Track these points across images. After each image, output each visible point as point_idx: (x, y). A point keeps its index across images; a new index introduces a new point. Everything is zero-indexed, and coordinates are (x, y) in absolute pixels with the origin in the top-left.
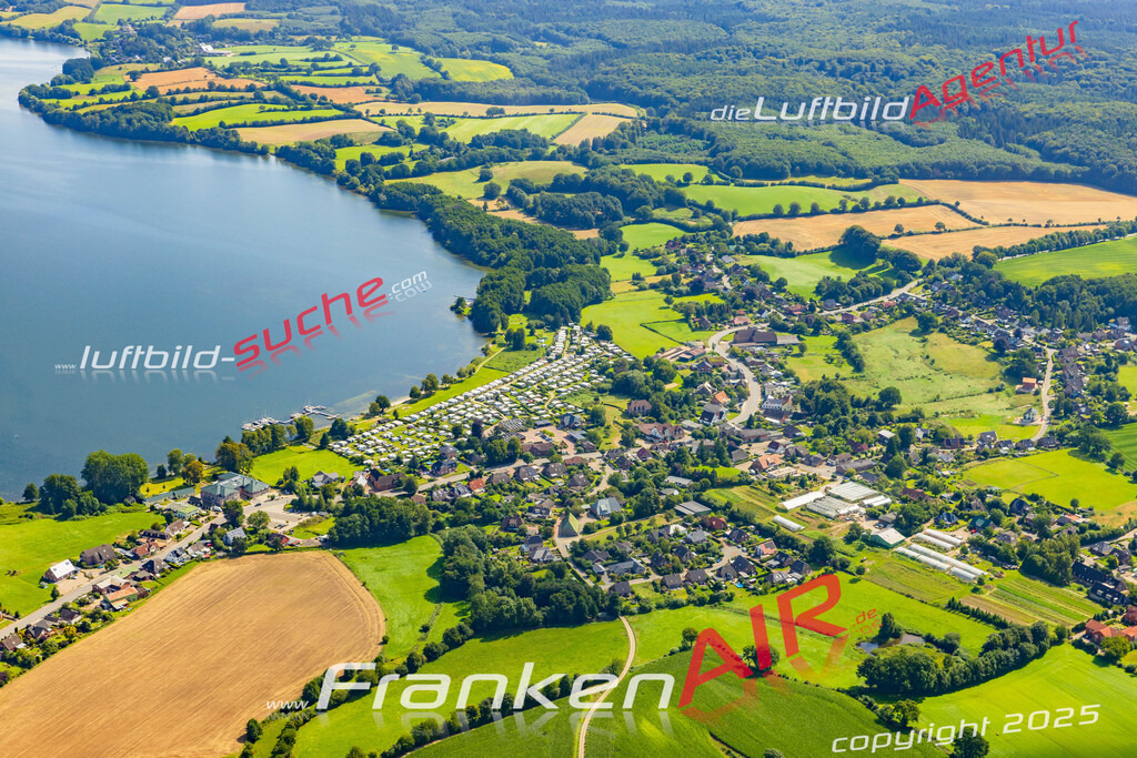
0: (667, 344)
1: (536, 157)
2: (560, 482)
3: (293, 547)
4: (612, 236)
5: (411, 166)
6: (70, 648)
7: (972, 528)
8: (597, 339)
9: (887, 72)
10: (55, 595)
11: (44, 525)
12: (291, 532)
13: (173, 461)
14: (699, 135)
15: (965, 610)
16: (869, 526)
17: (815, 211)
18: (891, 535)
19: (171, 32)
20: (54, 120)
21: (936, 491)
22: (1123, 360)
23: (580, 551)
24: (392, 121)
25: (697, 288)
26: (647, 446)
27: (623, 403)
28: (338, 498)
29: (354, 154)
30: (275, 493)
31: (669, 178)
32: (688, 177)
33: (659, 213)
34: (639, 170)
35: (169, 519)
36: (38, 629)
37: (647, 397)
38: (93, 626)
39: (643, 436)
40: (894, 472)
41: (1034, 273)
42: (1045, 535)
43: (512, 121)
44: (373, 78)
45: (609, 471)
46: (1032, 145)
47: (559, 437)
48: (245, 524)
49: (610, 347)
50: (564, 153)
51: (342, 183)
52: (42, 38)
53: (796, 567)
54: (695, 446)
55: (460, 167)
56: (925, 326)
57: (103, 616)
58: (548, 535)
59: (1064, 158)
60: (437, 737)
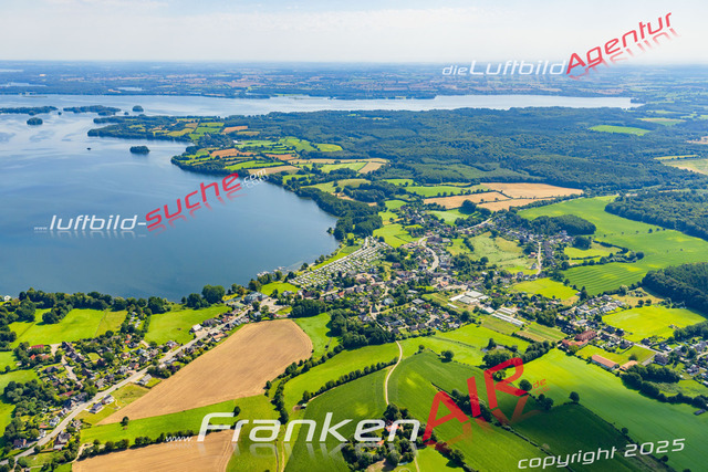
0: (404, 243)
1: (353, 177)
2: (370, 293)
3: (278, 318)
4: (382, 205)
5: (310, 181)
6: (201, 356)
7: (518, 307)
8: (379, 241)
9: (473, 146)
10: (195, 337)
11: (189, 312)
12: (277, 312)
13: (234, 288)
14: (409, 169)
15: (518, 337)
16: (481, 307)
17: (452, 195)
18: (490, 310)
19: (223, 136)
20: (184, 168)
21: (504, 293)
22: (565, 246)
23: (380, 317)
24: (302, 166)
25: (413, 223)
26: (400, 279)
27: (391, 264)
28: (293, 300)
29: (289, 177)
30: (270, 298)
31: (400, 184)
32: (407, 184)
33: (397, 196)
34: (389, 181)
35: (233, 309)
36: (190, 349)
37: (399, 262)
38: (209, 348)
39: (398, 276)
40: (488, 287)
41: (531, 215)
42: (544, 309)
43: (343, 165)
44: (294, 151)
45: (388, 289)
46: (526, 170)
47: (369, 276)
48: (261, 310)
49: (384, 244)
50: (362, 176)
51: (286, 188)
52: (178, 140)
53: (457, 322)
54: (417, 279)
55: (326, 182)
56: (494, 235)
57: (212, 344)
58: (368, 312)
59: (538, 175)
60: (334, 386)
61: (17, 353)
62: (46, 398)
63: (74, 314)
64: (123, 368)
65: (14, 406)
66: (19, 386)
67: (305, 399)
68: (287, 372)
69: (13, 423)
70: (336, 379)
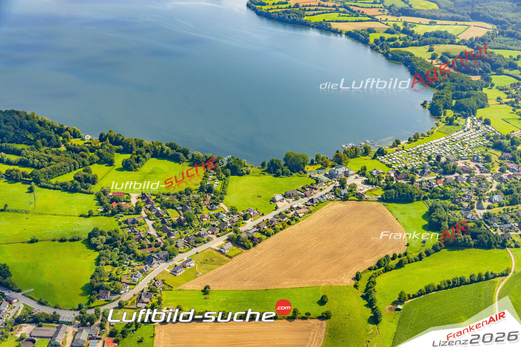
0: (515, 129)
1: (452, 43)
2: (475, 185)
3: (367, 200)
4: (488, 80)
5: (401, 43)
6: (284, 230)
8: (484, 124)
10: (277, 208)
11: (269, 178)
12: (365, 193)
13: (317, 158)
20: (260, 14)
23: (487, 217)
24: (391, 24)
26: (512, 173)
27: (499, 153)
28: (383, 181)
29: (377, 36)
30: (357, 175)
31: (511, 57)
32: (518, 57)
33: (506, 71)
34: (497, 52)
35: (317, 182)
36: (272, 222)
37: (509, 152)
38: (292, 222)
39: (508, 169)
43: (439, 27)
44: (381, 5)
45: (496, 183)
47: (472, 165)
48: (347, 187)
49: (490, 128)
50: (463, 42)
51: (372, 48)
55: (420, 45)
57: (295, 219)
58: (472, 208)
60: (434, 290)
61: (98, 197)
62: (128, 251)
63: (152, 164)
64: (203, 231)
65: (97, 254)
66: (102, 233)
67: (401, 301)
68: (379, 265)
69: (97, 271)
70: (437, 283)
